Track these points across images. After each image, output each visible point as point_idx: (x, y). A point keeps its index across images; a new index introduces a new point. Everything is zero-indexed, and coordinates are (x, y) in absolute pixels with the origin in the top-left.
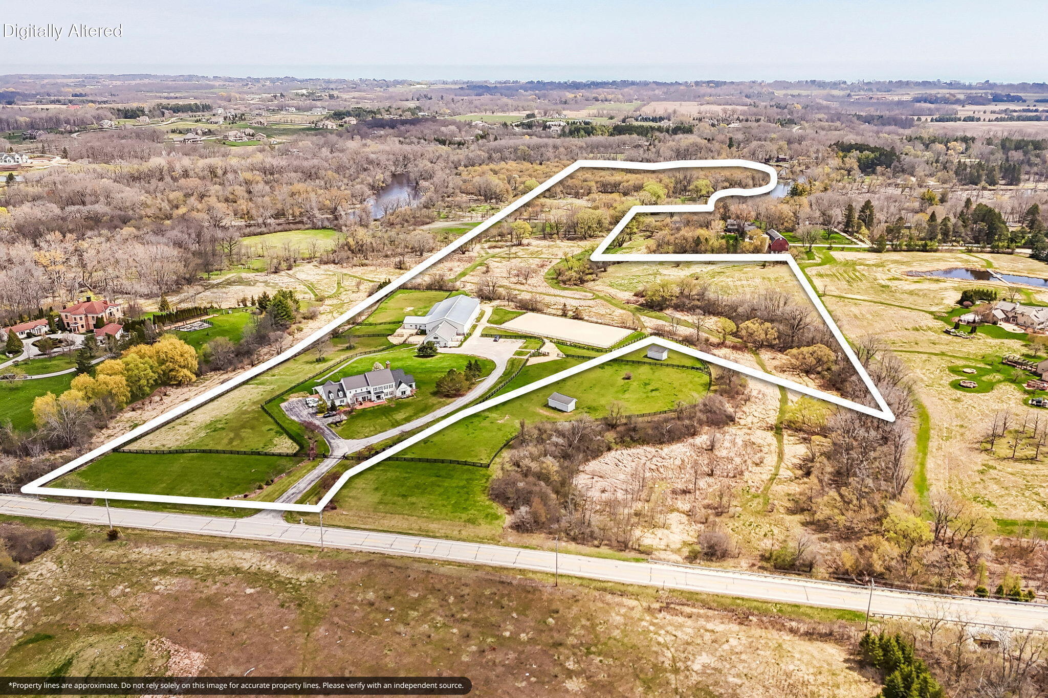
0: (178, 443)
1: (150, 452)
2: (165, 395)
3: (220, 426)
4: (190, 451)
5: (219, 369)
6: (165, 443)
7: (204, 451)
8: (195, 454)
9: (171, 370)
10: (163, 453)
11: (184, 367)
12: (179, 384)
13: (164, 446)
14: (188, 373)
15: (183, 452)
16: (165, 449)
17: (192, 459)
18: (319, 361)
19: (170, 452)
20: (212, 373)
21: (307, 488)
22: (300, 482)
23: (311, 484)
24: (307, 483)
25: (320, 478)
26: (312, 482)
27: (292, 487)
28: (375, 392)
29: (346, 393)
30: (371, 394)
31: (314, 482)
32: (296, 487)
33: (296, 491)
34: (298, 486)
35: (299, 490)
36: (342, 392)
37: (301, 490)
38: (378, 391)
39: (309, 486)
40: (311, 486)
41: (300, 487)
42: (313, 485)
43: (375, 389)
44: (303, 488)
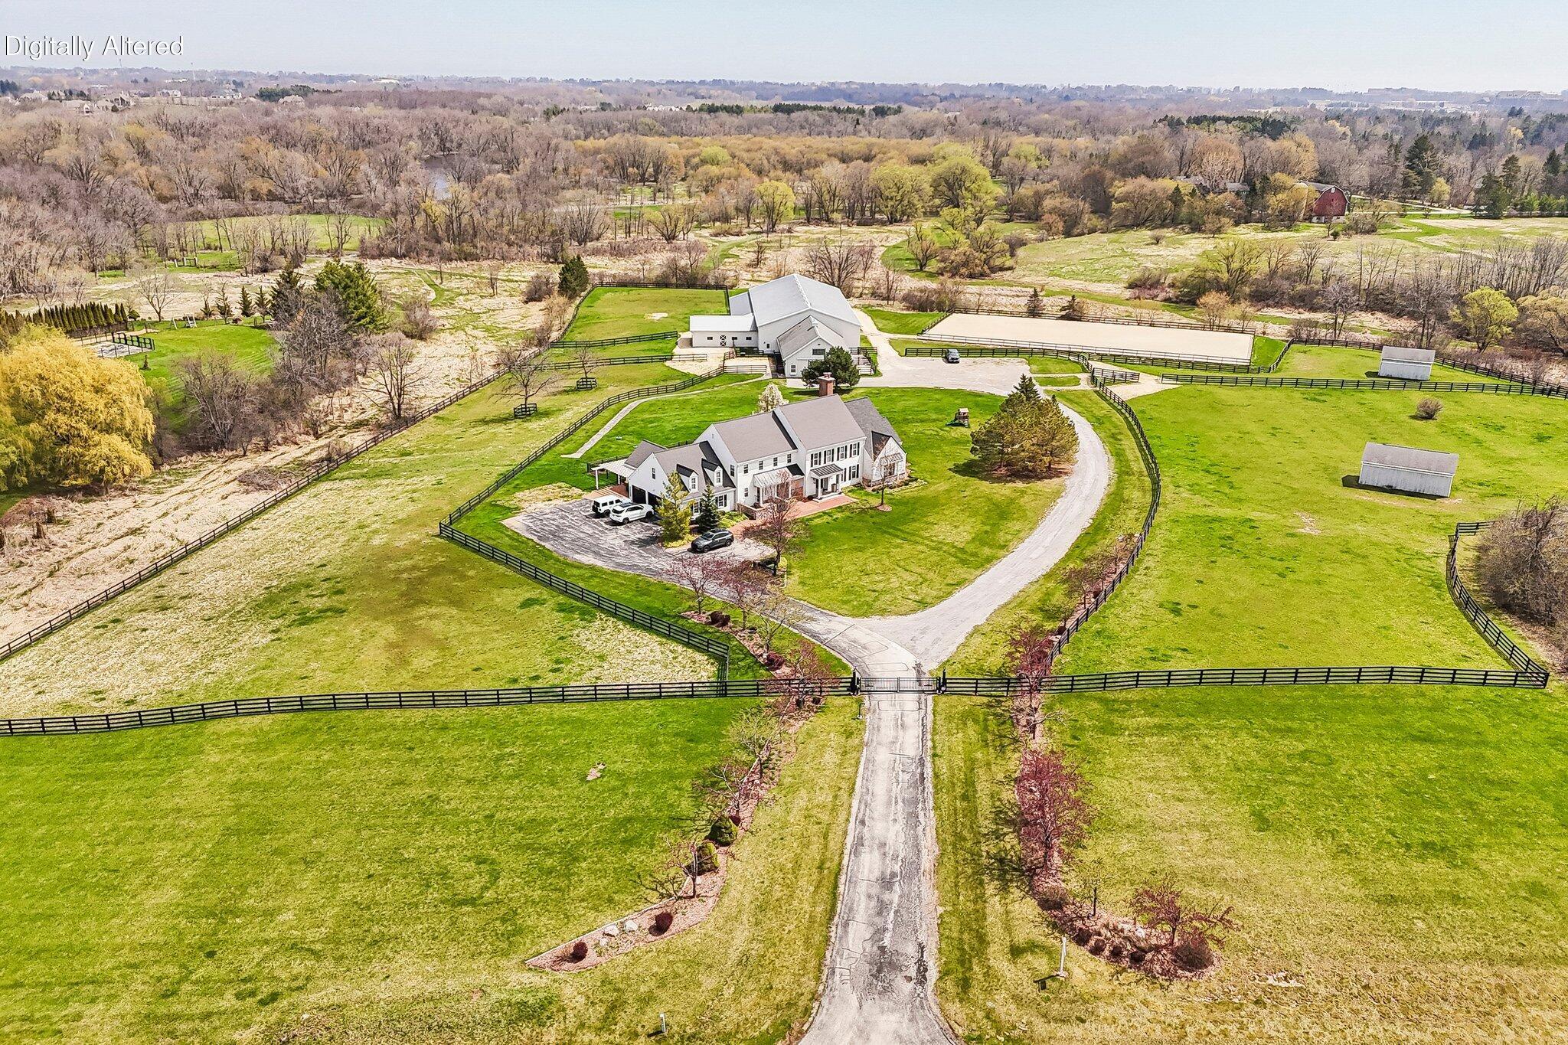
0: (163, 678)
1: (43, 727)
2: (51, 519)
3: (319, 603)
4: (236, 709)
5: (219, 446)
6: (103, 683)
7: (303, 705)
8: (265, 721)
9: (65, 440)
10: (108, 725)
11: (108, 428)
12: (96, 487)
13: (98, 694)
14: (125, 448)
15: (204, 714)
16: (110, 706)
17: (264, 744)
18: (525, 413)
19: (140, 721)
20: (196, 457)
21: (923, 843)
22: (860, 816)
23: (921, 818)
24: (900, 817)
25: (929, 784)
26: (916, 808)
27: (848, 846)
28: (815, 467)
29: (733, 474)
30: (802, 474)
31: (920, 805)
32: (866, 843)
33: (884, 864)
34: (873, 838)
35: (895, 858)
36: (719, 469)
37: (902, 855)
38: (822, 465)
39: (920, 828)
40: (928, 828)
41: (883, 840)
42: (933, 822)
43: (815, 458)
44: (905, 843)
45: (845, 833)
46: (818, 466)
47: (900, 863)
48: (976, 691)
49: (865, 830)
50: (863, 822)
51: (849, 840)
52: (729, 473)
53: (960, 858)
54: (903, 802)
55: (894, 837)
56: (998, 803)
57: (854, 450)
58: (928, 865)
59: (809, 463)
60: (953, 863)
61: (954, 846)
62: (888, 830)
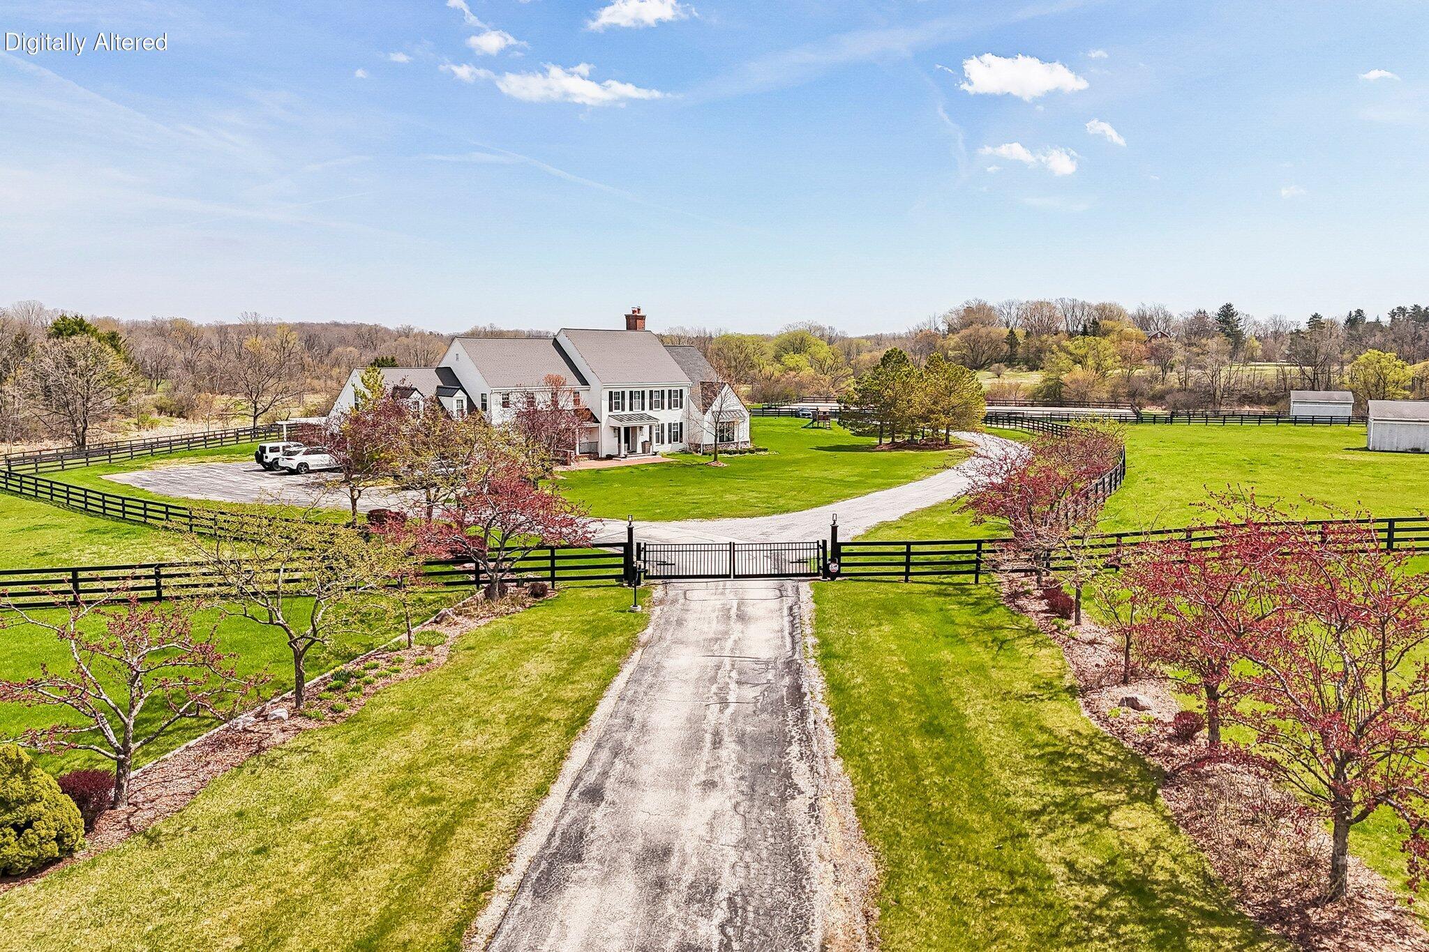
21: (813, 846)
22: (591, 778)
23: (801, 777)
24: (729, 778)
25: (819, 708)
26: (783, 754)
27: (520, 865)
28: (615, 412)
29: (484, 407)
30: (597, 421)
31: (795, 749)
32: (593, 851)
33: (652, 918)
34: (623, 836)
35: (702, 893)
36: (460, 394)
37: (729, 883)
38: (627, 411)
39: (799, 805)
40: (826, 804)
41: (660, 839)
42: (844, 784)
43: (615, 400)
44: (745, 844)
45: (521, 824)
46: (619, 412)
47: (721, 914)
48: (907, 574)
49: (598, 815)
50: (594, 795)
51: (531, 844)
52: (479, 406)
53: (967, 890)
54: (741, 740)
55: (702, 831)
56: (1042, 738)
57: (676, 399)
58: (839, 915)
59: (606, 404)
60: (943, 907)
61: (932, 851)
62: (681, 810)
